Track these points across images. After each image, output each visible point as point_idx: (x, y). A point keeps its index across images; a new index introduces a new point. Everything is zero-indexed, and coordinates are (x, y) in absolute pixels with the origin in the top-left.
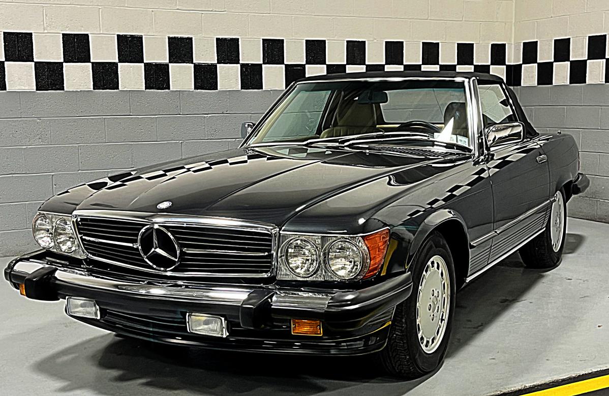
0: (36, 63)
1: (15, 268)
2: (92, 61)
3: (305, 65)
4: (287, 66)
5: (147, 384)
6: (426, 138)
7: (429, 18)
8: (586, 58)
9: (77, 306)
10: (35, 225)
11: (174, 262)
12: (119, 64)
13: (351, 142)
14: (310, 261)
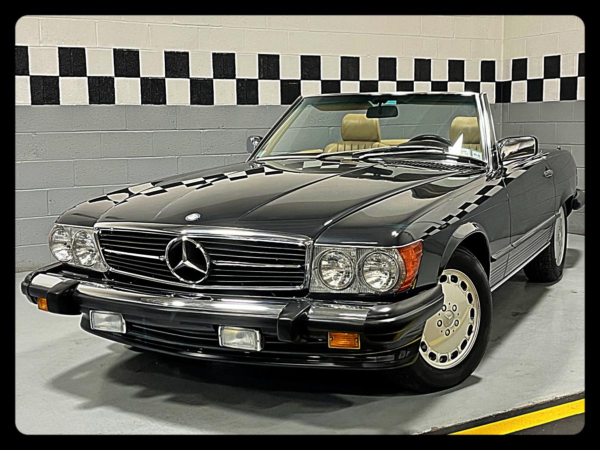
0: (31, 77)
1: (33, 282)
2: (88, 75)
3: (300, 81)
4: (282, 81)
5: (171, 400)
6: (441, 152)
7: (421, 35)
8: (577, 75)
9: (102, 320)
10: (52, 238)
11: (203, 275)
12: (116, 79)
13: (366, 155)
14: (344, 273)
